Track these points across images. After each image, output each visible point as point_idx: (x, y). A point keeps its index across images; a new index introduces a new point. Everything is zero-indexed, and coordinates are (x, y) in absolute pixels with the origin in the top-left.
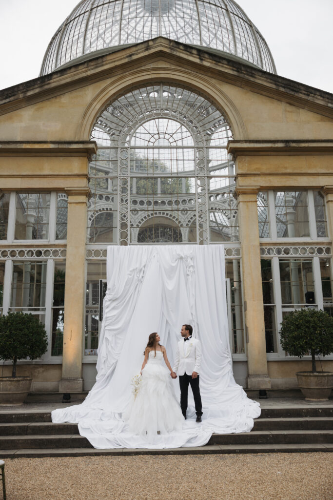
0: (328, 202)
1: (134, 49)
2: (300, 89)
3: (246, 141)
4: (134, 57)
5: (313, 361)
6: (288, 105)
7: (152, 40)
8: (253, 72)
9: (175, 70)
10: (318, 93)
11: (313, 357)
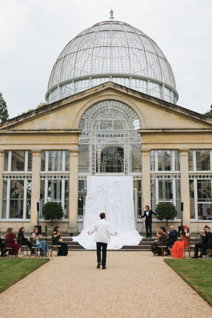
0: (180, 155)
1: (98, 87)
2: (170, 105)
3: (146, 129)
4: (98, 91)
5: (167, 222)
6: (165, 112)
7: (106, 83)
8: (150, 97)
9: (116, 96)
10: (178, 107)
11: (167, 221)
